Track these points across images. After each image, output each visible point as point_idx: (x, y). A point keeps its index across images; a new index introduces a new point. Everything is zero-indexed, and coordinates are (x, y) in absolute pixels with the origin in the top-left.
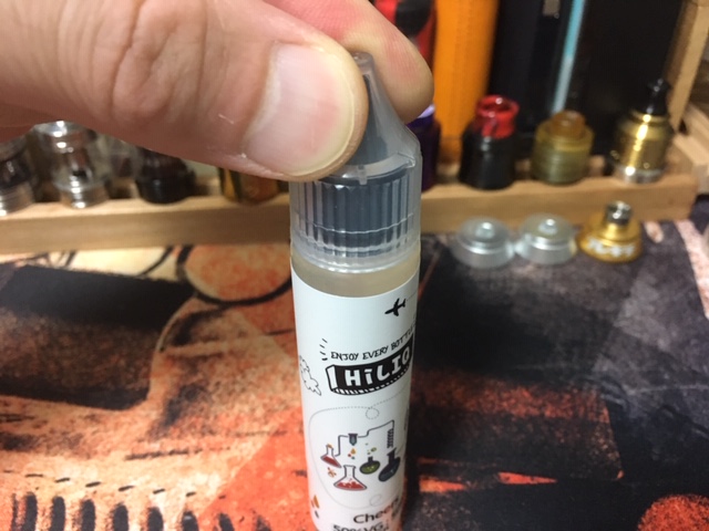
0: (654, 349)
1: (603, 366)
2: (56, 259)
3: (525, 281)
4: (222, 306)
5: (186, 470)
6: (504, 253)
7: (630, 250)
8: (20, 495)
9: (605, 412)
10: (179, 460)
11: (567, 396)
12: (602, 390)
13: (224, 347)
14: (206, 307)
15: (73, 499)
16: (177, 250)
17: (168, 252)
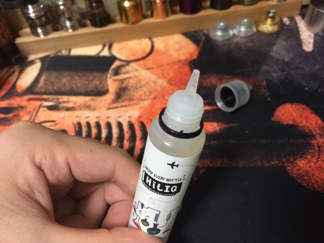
2: (64, 52)
3: (237, 43)
4: (128, 62)
5: (127, 111)
6: (229, 34)
7: (276, 28)
8: (75, 123)
10: (124, 109)
13: (131, 75)
14: (122, 63)
16: (108, 45)
17: (104, 46)
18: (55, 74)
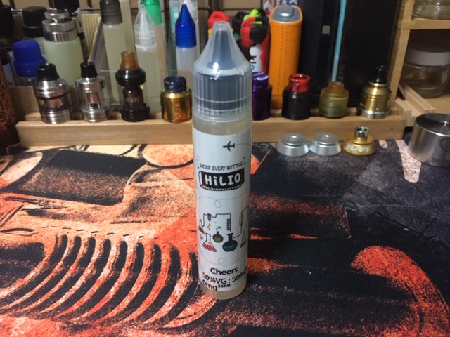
0: (375, 191)
1: (348, 196)
2: (79, 148)
3: (313, 162)
4: (160, 168)
5: (139, 228)
6: (303, 149)
7: (367, 150)
8: (59, 235)
9: (346, 213)
10: (136, 225)
11: (328, 207)
12: (346, 205)
13: (160, 184)
14: (151, 168)
15: (85, 237)
16: (139, 146)
17: (135, 146)
18: (56, 171)
